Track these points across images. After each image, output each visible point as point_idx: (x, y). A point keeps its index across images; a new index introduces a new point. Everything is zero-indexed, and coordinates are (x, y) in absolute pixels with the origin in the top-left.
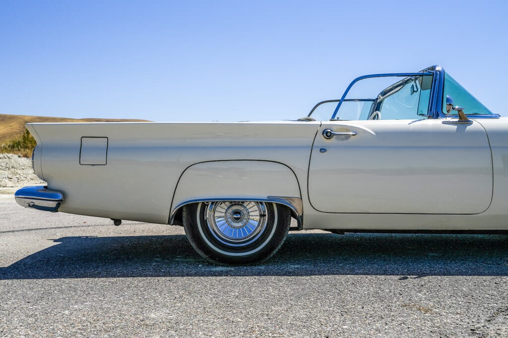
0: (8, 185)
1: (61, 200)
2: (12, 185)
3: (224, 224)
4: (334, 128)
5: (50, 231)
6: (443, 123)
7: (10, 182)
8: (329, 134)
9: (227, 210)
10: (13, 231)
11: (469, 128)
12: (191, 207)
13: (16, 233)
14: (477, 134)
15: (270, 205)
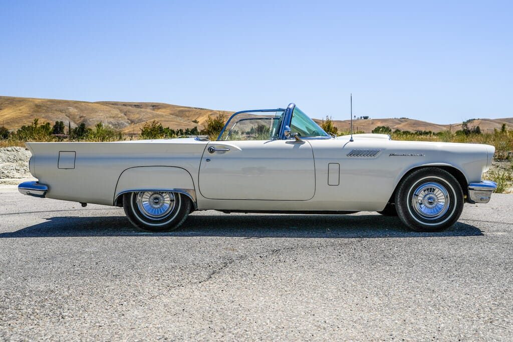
0: (15, 177)
1: (47, 190)
2: (19, 177)
3: (148, 206)
4: (216, 146)
5: (45, 213)
6: (286, 143)
7: (18, 174)
8: (211, 150)
9: (150, 197)
10: (18, 213)
11: (302, 146)
12: (127, 195)
13: (21, 214)
14: (306, 149)
15: (176, 194)
